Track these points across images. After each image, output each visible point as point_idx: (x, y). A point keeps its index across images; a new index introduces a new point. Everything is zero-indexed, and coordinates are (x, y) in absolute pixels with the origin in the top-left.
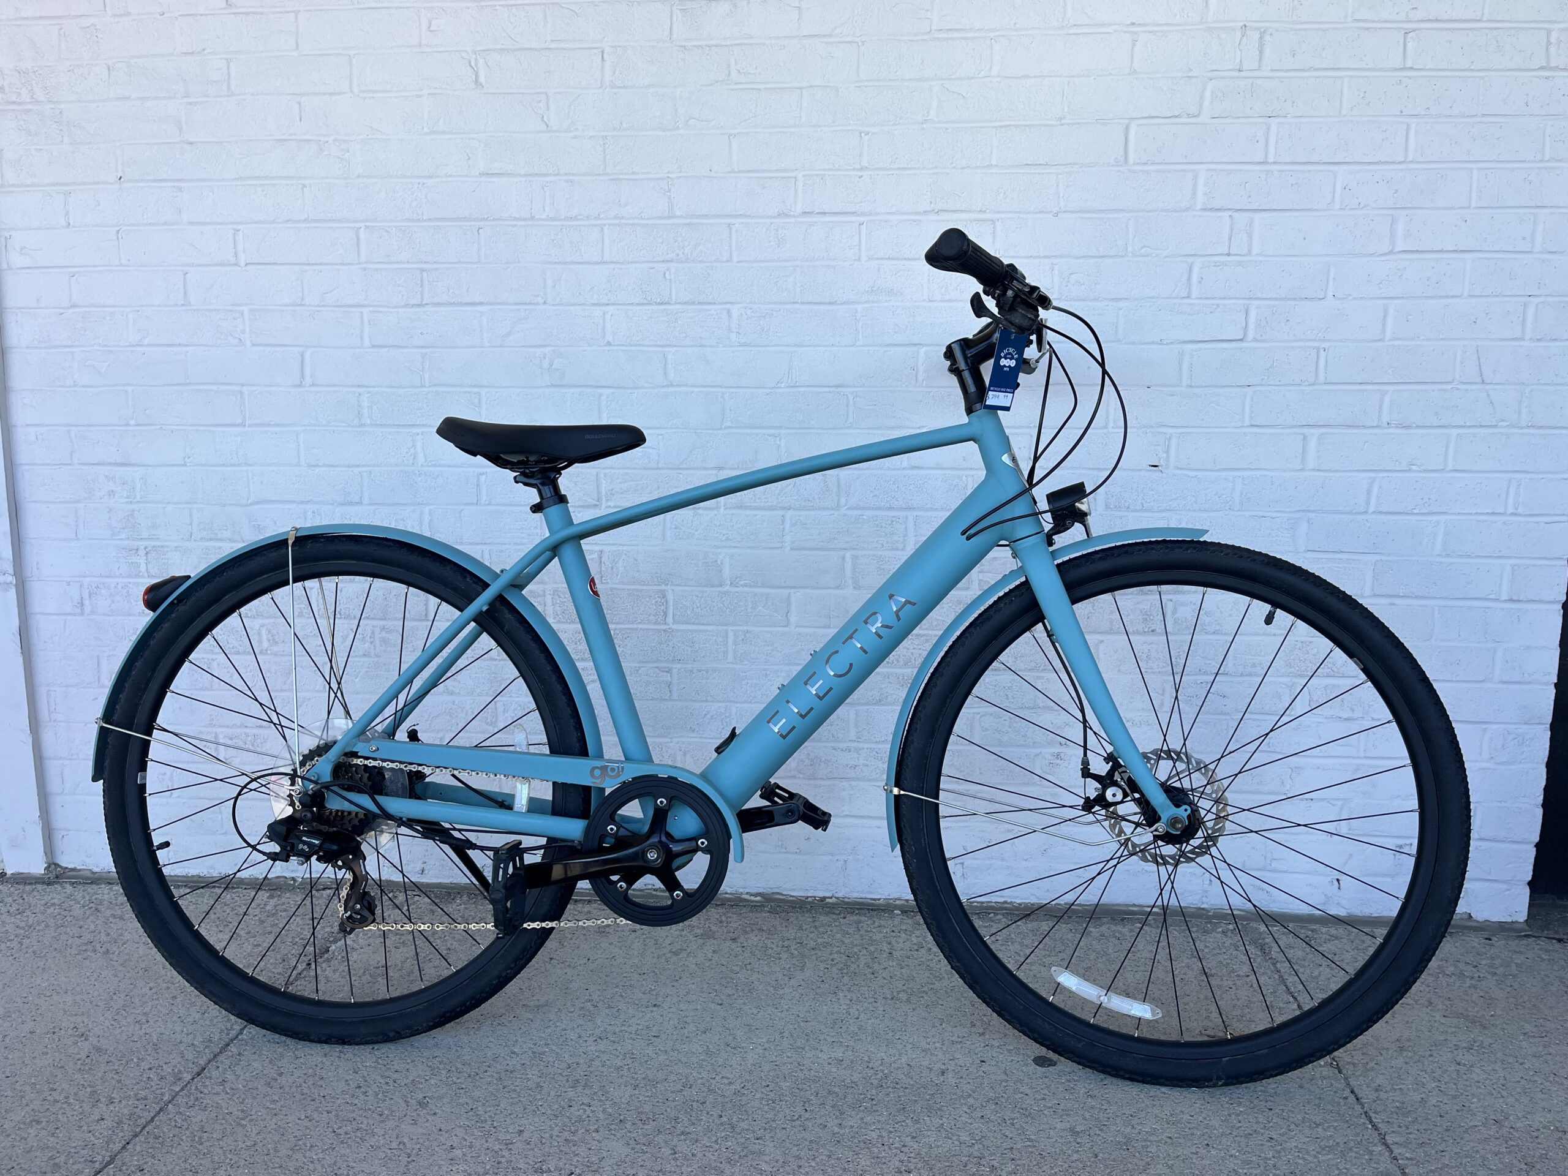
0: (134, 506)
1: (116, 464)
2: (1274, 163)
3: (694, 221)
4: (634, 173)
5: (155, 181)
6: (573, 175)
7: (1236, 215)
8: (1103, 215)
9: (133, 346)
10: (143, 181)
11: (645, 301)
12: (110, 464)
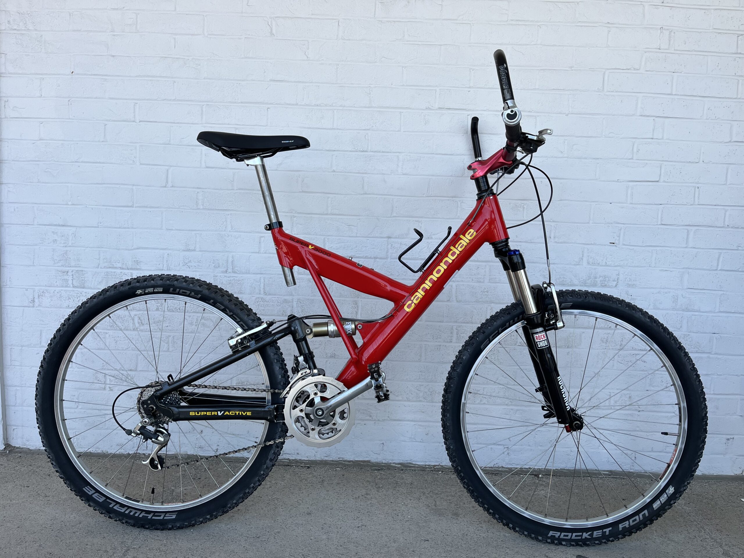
0: (68, 249)
1: (59, 225)
2: (675, 95)
3: (382, 110)
4: (352, 84)
5: (92, 75)
6: (320, 83)
7: (656, 119)
8: (591, 116)
9: (73, 162)
10: (85, 74)
11: (354, 150)
12: (56, 225)
